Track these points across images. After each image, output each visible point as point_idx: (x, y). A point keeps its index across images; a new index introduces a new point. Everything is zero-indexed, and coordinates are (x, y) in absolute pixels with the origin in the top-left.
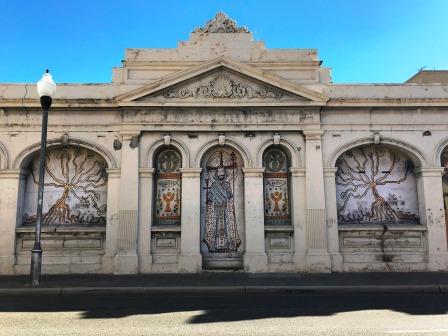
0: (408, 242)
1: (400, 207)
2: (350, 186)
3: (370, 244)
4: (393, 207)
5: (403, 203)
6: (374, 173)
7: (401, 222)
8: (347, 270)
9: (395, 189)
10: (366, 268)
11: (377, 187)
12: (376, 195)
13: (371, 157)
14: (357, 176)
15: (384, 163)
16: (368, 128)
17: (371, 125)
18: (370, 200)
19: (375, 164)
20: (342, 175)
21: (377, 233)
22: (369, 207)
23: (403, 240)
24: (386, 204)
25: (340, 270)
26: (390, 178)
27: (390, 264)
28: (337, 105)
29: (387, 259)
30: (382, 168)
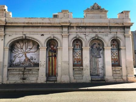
0: (32, 73)
1: (34, 60)
2: (17, 54)
3: (19, 74)
4: (31, 61)
5: (35, 59)
6: (26, 49)
7: (33, 66)
8: (8, 83)
9: (33, 54)
10: (15, 82)
11: (27, 54)
12: (26, 57)
13: (25, 44)
14: (20, 50)
15: (30, 45)
16: (22, 33)
17: (23, 32)
18: (23, 58)
19: (27, 46)
20: (14, 50)
21: (22, 70)
22: (23, 61)
23: (31, 72)
24: (29, 60)
25: (6, 83)
26: (31, 51)
27: (24, 81)
28: (10, 25)
29: (24, 79)
30: (29, 47)
